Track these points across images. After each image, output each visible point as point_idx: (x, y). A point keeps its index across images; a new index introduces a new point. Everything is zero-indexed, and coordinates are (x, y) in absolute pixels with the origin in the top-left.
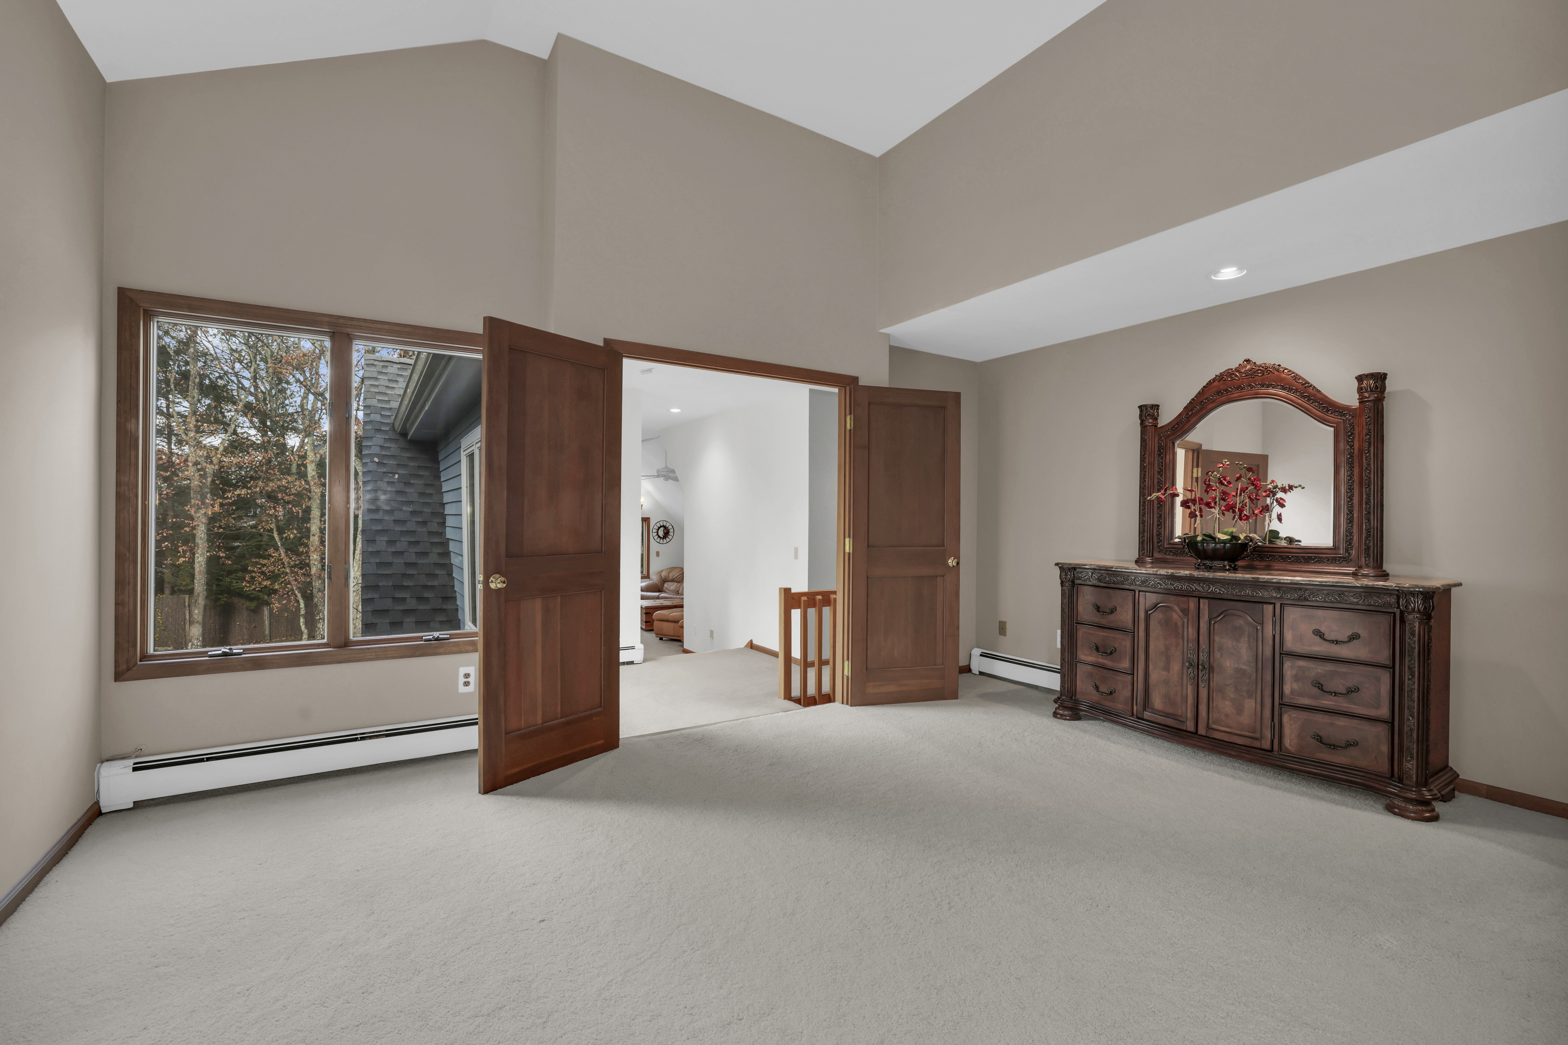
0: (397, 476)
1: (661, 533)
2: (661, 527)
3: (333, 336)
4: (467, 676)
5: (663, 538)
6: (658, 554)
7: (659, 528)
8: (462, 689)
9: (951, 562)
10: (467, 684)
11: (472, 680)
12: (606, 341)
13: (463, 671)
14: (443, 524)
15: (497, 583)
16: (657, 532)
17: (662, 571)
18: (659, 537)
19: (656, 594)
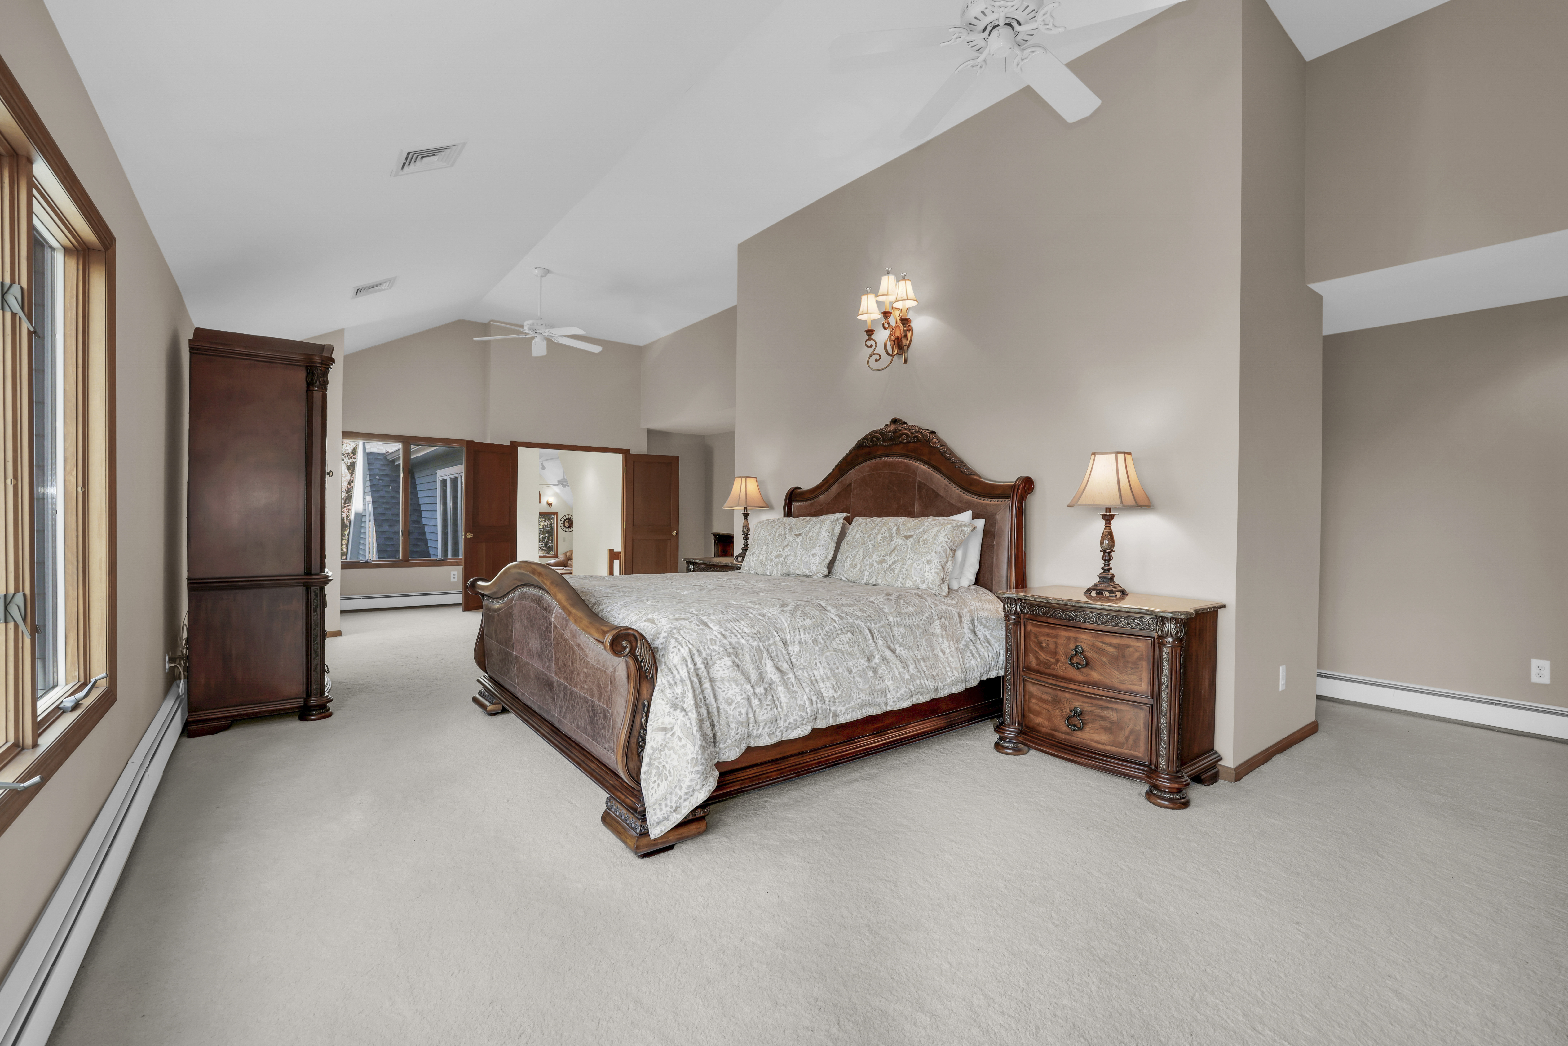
0: (390, 487)
1: (567, 524)
2: (567, 519)
3: (404, 443)
4: (454, 575)
5: (566, 528)
6: (564, 540)
7: (565, 520)
8: (452, 580)
9: (674, 533)
10: (454, 578)
11: (456, 576)
12: (511, 442)
13: (453, 573)
14: (420, 516)
15: (469, 536)
16: (564, 523)
17: (567, 552)
18: (565, 526)
19: (562, 568)
